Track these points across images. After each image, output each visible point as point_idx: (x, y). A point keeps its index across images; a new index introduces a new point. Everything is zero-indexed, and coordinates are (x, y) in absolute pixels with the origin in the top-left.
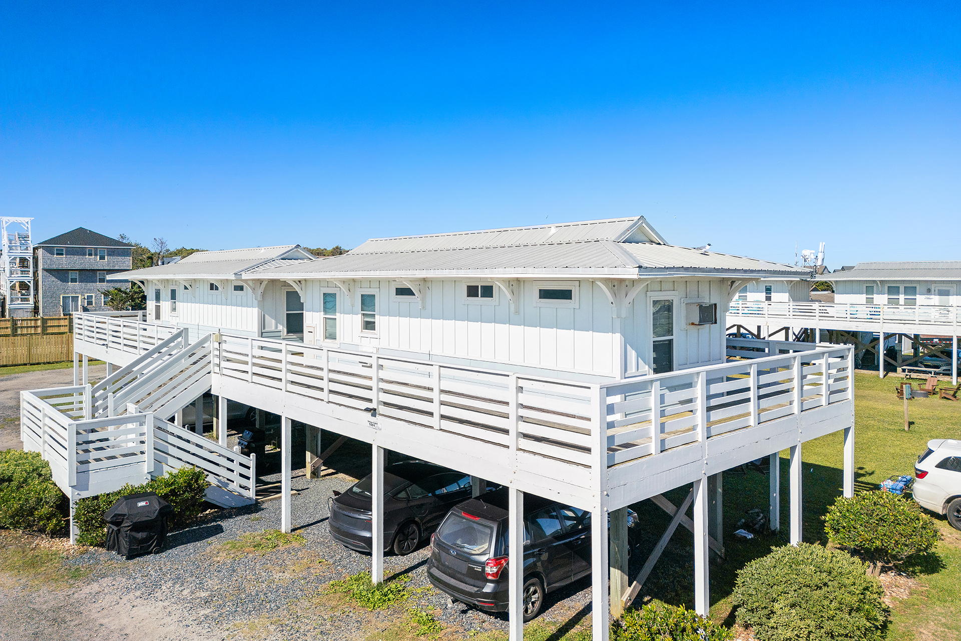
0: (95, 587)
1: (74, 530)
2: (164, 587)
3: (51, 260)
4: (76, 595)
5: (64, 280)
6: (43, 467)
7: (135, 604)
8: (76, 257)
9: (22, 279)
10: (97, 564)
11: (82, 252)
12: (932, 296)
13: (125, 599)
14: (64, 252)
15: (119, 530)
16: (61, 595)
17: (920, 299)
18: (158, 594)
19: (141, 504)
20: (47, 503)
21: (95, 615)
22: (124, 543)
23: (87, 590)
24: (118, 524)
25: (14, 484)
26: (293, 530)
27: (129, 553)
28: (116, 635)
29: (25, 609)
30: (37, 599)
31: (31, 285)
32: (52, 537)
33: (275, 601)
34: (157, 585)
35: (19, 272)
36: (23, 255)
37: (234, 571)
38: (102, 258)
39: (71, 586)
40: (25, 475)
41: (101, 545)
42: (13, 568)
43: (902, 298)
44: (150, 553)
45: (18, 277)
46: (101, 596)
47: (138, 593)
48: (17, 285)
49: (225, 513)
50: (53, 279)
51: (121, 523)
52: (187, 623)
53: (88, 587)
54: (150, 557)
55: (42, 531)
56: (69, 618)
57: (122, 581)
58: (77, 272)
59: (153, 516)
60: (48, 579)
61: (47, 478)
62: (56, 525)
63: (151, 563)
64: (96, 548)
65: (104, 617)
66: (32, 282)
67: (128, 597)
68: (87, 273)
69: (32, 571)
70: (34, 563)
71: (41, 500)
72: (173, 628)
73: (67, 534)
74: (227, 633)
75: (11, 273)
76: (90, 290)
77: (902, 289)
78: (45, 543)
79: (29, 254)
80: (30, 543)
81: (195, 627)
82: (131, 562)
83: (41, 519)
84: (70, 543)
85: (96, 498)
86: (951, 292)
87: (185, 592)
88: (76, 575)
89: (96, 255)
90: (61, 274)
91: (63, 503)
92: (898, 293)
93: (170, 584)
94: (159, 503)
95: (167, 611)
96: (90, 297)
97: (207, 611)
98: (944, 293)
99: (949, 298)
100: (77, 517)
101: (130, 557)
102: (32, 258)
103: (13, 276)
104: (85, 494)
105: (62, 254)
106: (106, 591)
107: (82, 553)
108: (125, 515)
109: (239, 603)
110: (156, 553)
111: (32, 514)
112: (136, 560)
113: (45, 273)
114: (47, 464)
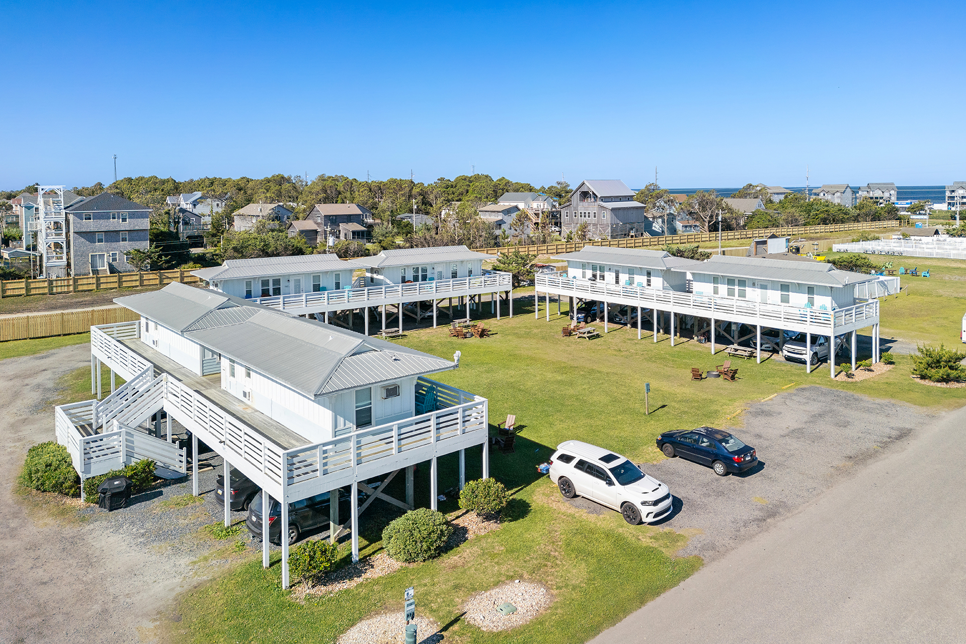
0: (92, 526)
1: (83, 495)
2: (124, 527)
3: (81, 224)
4: (82, 531)
5: (92, 241)
6: (67, 457)
7: (109, 535)
8: (102, 221)
9: (56, 240)
10: (94, 514)
11: (106, 217)
12: (756, 289)
13: (105, 532)
14: (92, 217)
15: (105, 496)
16: (75, 530)
17: (749, 290)
18: (121, 531)
19: (116, 483)
20: (70, 480)
21: (90, 541)
22: (107, 503)
23: (88, 528)
24: (104, 493)
25: (53, 468)
26: (199, 495)
27: (110, 508)
28: (98, 550)
29: (59, 537)
30: (65, 532)
31: (64, 245)
32: (72, 498)
33: (175, 535)
34: (121, 526)
35: (54, 234)
36: (56, 220)
37: (161, 519)
38: (124, 220)
39: (80, 526)
40: (58, 462)
41: (97, 503)
42: (53, 515)
43: (737, 288)
44: (121, 508)
45: (53, 239)
46: (94, 530)
47: (112, 530)
48: (53, 244)
49: (167, 483)
50: (83, 240)
51: (106, 493)
52: (131, 545)
53: (89, 526)
54: (121, 510)
55: (67, 494)
56: (78, 541)
57: (105, 523)
58: (103, 233)
59: (122, 489)
60: (70, 522)
61: (70, 465)
62: (74, 492)
63: (121, 514)
64: (94, 504)
65: (94, 542)
66: (65, 243)
67: (106, 532)
68: (112, 234)
69: (63, 517)
70: (63, 512)
71: (67, 478)
72: (124, 547)
73: (80, 496)
74: (148, 550)
75: (47, 235)
76: (114, 249)
77: (737, 282)
78: (69, 501)
79: (62, 220)
80: (62, 501)
81: (134, 547)
82: (111, 513)
83: (66, 488)
84: (81, 502)
85: (94, 478)
86: (768, 287)
87: (134, 530)
88: (83, 520)
89: (119, 218)
90: (89, 236)
91: (77, 480)
92: (734, 285)
93: (128, 525)
94: (126, 482)
95: (123, 539)
96: (113, 254)
97: (142, 540)
98: (764, 287)
99: (767, 292)
100: (84, 488)
101: (111, 510)
102: (64, 221)
103: (48, 238)
104: (89, 476)
105: (90, 219)
106: (97, 529)
107: (87, 507)
108: (107, 489)
109: (158, 536)
110: (124, 508)
111: (62, 486)
112: (113, 512)
113: (76, 235)
114: (70, 455)
